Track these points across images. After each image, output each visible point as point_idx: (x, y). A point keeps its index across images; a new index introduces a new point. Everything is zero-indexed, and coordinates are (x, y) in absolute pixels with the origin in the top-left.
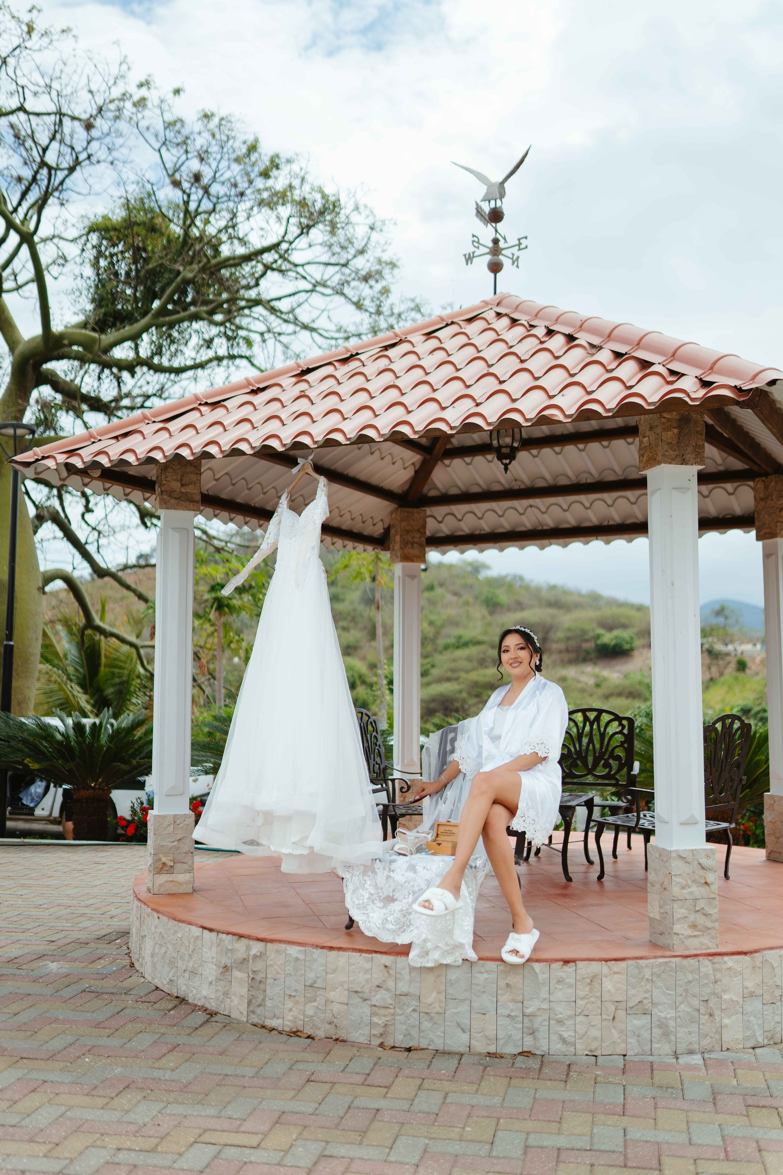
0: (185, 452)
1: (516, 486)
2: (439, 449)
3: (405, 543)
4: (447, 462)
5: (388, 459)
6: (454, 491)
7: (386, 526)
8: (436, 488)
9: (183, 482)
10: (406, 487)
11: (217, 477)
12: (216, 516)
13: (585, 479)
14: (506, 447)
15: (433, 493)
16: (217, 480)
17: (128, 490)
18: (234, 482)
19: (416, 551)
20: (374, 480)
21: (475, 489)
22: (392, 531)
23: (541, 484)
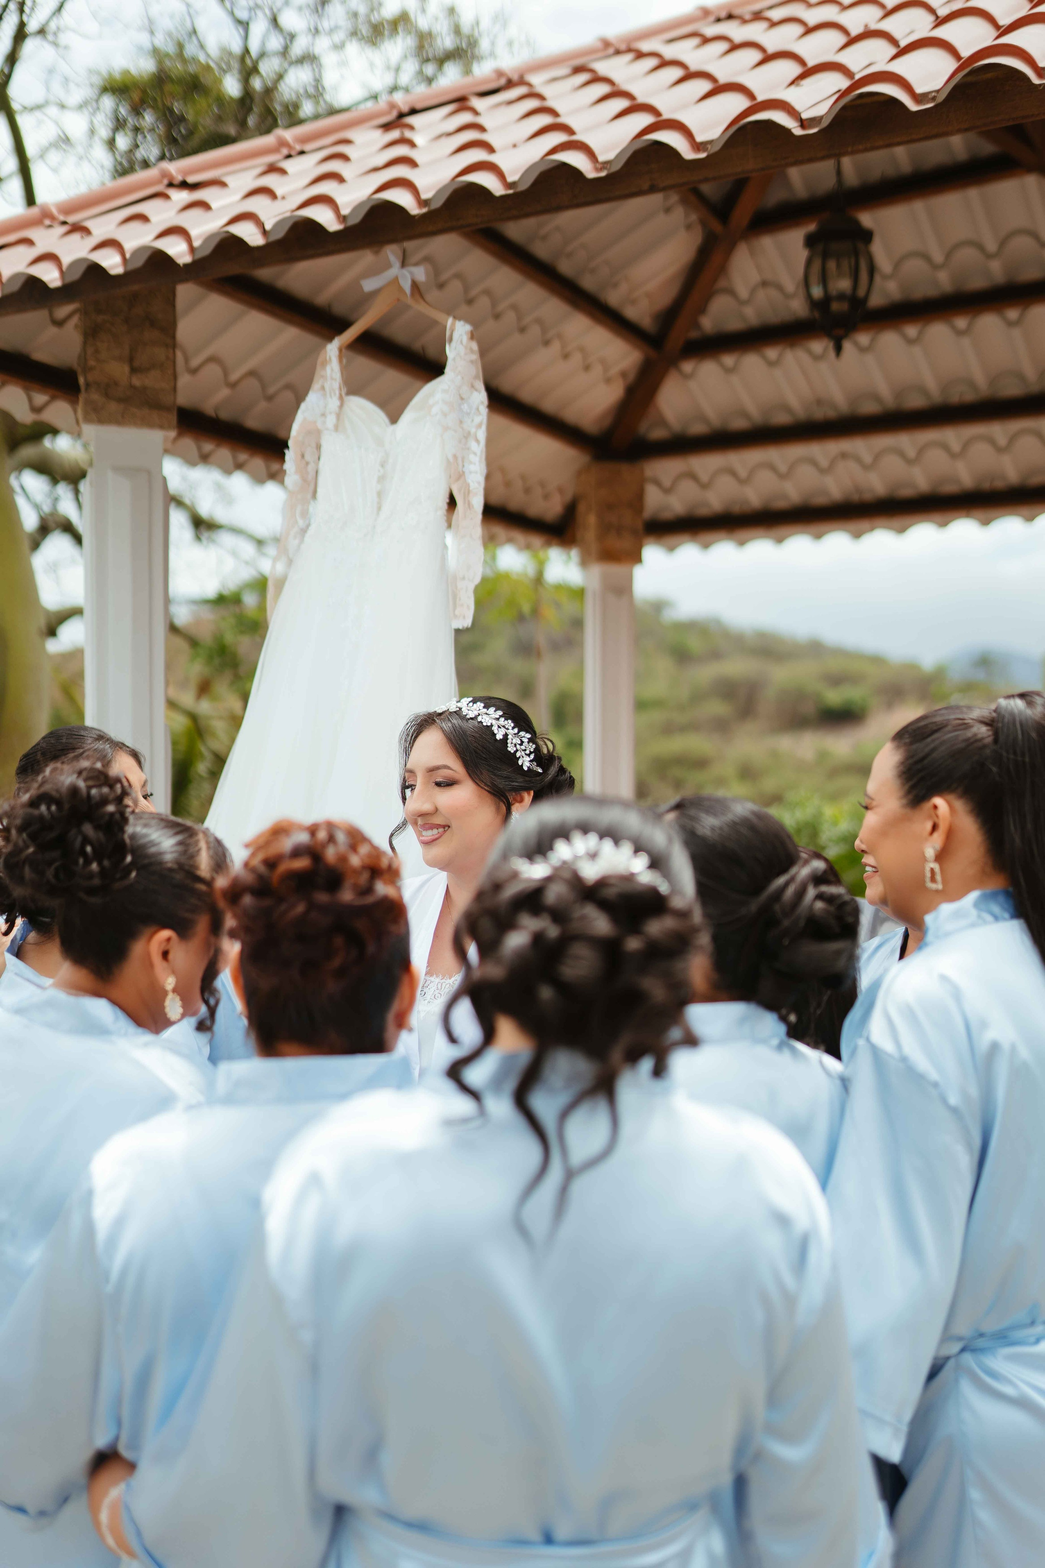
0: (111, 262)
1: (819, 414)
2: (676, 338)
3: (606, 529)
4: (687, 366)
5: (577, 359)
6: (698, 429)
7: (568, 497)
8: (662, 422)
9: (137, 364)
10: (607, 422)
11: (234, 377)
12: (239, 466)
13: (961, 395)
14: (841, 297)
15: (658, 434)
16: (233, 385)
17: (40, 398)
18: (271, 390)
19: (624, 543)
20: (548, 405)
21: (739, 424)
22: (581, 508)
23: (869, 408)
